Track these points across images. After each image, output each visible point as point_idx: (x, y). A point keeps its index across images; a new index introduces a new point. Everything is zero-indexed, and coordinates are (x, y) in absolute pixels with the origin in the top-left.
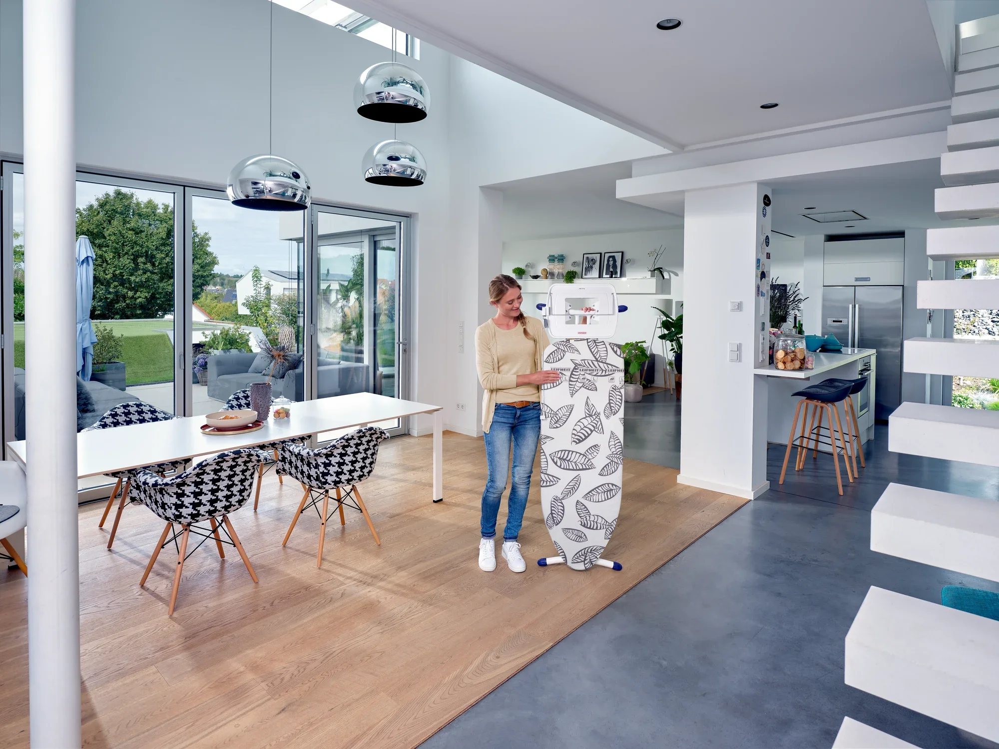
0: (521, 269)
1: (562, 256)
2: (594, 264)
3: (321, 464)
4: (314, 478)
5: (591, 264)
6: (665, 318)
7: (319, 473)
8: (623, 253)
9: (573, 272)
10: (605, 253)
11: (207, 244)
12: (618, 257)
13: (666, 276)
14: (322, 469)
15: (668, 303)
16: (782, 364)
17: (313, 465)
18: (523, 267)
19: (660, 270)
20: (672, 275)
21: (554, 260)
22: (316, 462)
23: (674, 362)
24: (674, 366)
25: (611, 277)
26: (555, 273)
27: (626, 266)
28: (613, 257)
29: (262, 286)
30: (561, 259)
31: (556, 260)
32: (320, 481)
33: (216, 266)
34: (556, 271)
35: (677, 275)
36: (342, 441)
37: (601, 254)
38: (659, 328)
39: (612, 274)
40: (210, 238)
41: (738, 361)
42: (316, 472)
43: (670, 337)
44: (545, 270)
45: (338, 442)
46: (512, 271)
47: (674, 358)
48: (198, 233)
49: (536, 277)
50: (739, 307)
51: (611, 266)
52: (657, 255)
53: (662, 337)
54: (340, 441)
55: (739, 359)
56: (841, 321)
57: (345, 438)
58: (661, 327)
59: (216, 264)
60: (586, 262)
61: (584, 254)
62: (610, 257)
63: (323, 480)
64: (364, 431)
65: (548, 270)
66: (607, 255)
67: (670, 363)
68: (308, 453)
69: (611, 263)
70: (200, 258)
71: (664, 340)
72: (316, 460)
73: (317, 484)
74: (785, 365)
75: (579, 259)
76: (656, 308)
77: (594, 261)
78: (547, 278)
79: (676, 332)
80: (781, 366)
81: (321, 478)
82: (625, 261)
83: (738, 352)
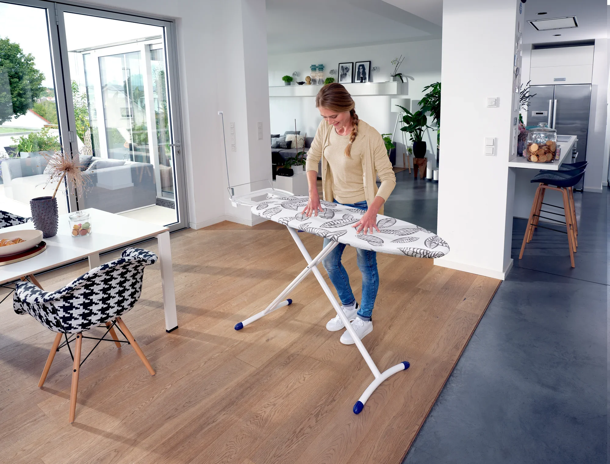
0: (289, 77)
1: (322, 65)
2: (348, 71)
3: (59, 308)
4: (54, 324)
5: (345, 71)
6: (405, 114)
7: (58, 318)
8: (370, 62)
9: (331, 78)
10: (356, 62)
11: (33, 63)
12: (367, 65)
13: (405, 80)
14: (61, 313)
15: (407, 101)
16: (536, 157)
17: (50, 310)
18: (290, 75)
19: (399, 75)
20: (409, 79)
21: (315, 69)
22: (52, 307)
23: (412, 149)
24: (413, 151)
25: (362, 82)
26: (316, 80)
27: (372, 72)
28: (363, 66)
29: (80, 96)
30: (321, 68)
31: (317, 69)
32: (63, 327)
33: (43, 81)
34: (317, 78)
35: (413, 79)
36: (81, 281)
37: (353, 63)
38: (400, 122)
39: (362, 80)
40: (34, 58)
41: (493, 155)
42: (55, 317)
43: (410, 129)
44: (308, 77)
45: (75, 284)
46: (282, 79)
47: (412, 145)
48: (24, 54)
49: (301, 83)
50: (496, 103)
51: (361, 73)
52: (397, 62)
53: (404, 129)
54: (78, 282)
55: (494, 152)
56: (542, 113)
57: (84, 277)
58: (401, 122)
59: (43, 79)
60: (341, 70)
61: (339, 64)
62: (360, 66)
63: (66, 325)
64: (110, 265)
65: (311, 77)
66: (358, 64)
67: (409, 149)
68: (36, 300)
69: (361, 70)
70: (28, 75)
71: (404, 132)
72: (51, 304)
73: (59, 330)
74: (538, 158)
75: (336, 68)
76: (398, 106)
77: (347, 69)
78: (310, 84)
79: (415, 125)
80: (534, 158)
81: (63, 324)
82: (372, 69)
83: (494, 147)
